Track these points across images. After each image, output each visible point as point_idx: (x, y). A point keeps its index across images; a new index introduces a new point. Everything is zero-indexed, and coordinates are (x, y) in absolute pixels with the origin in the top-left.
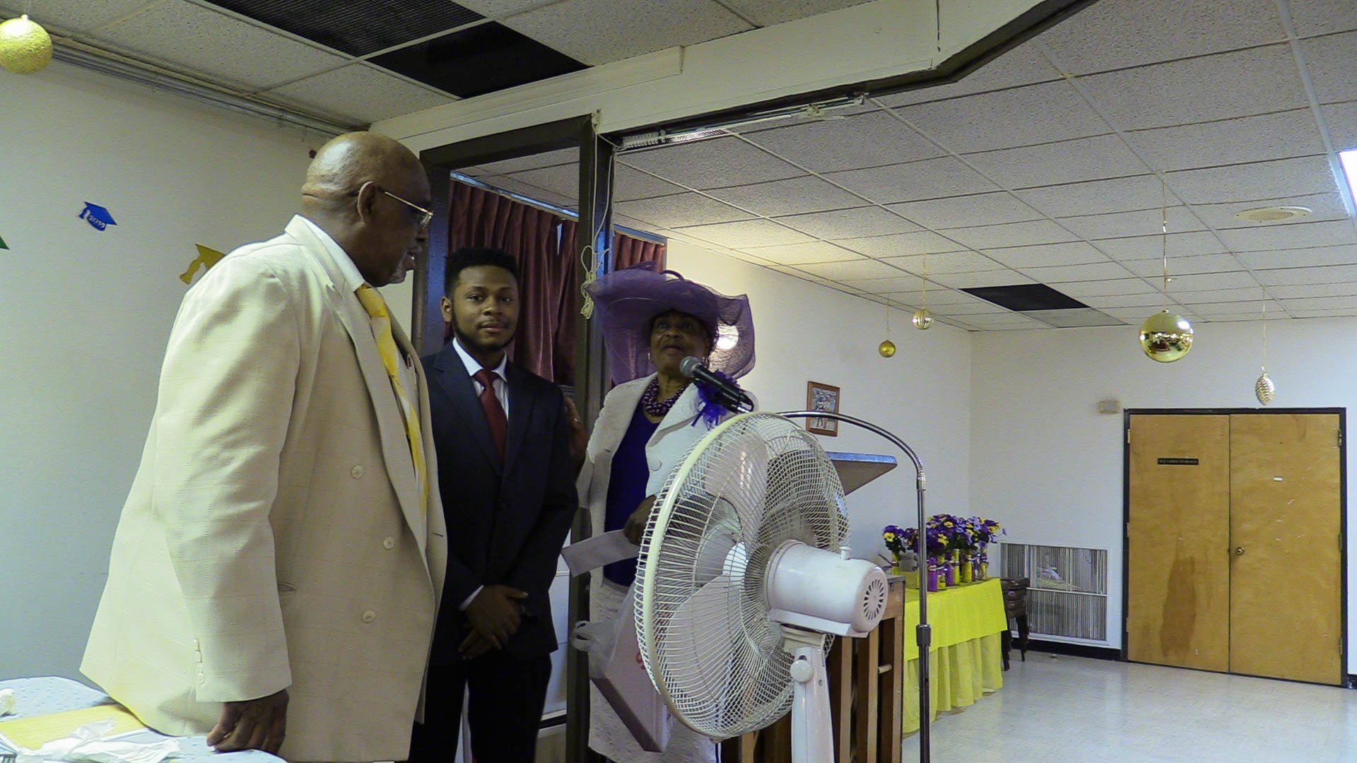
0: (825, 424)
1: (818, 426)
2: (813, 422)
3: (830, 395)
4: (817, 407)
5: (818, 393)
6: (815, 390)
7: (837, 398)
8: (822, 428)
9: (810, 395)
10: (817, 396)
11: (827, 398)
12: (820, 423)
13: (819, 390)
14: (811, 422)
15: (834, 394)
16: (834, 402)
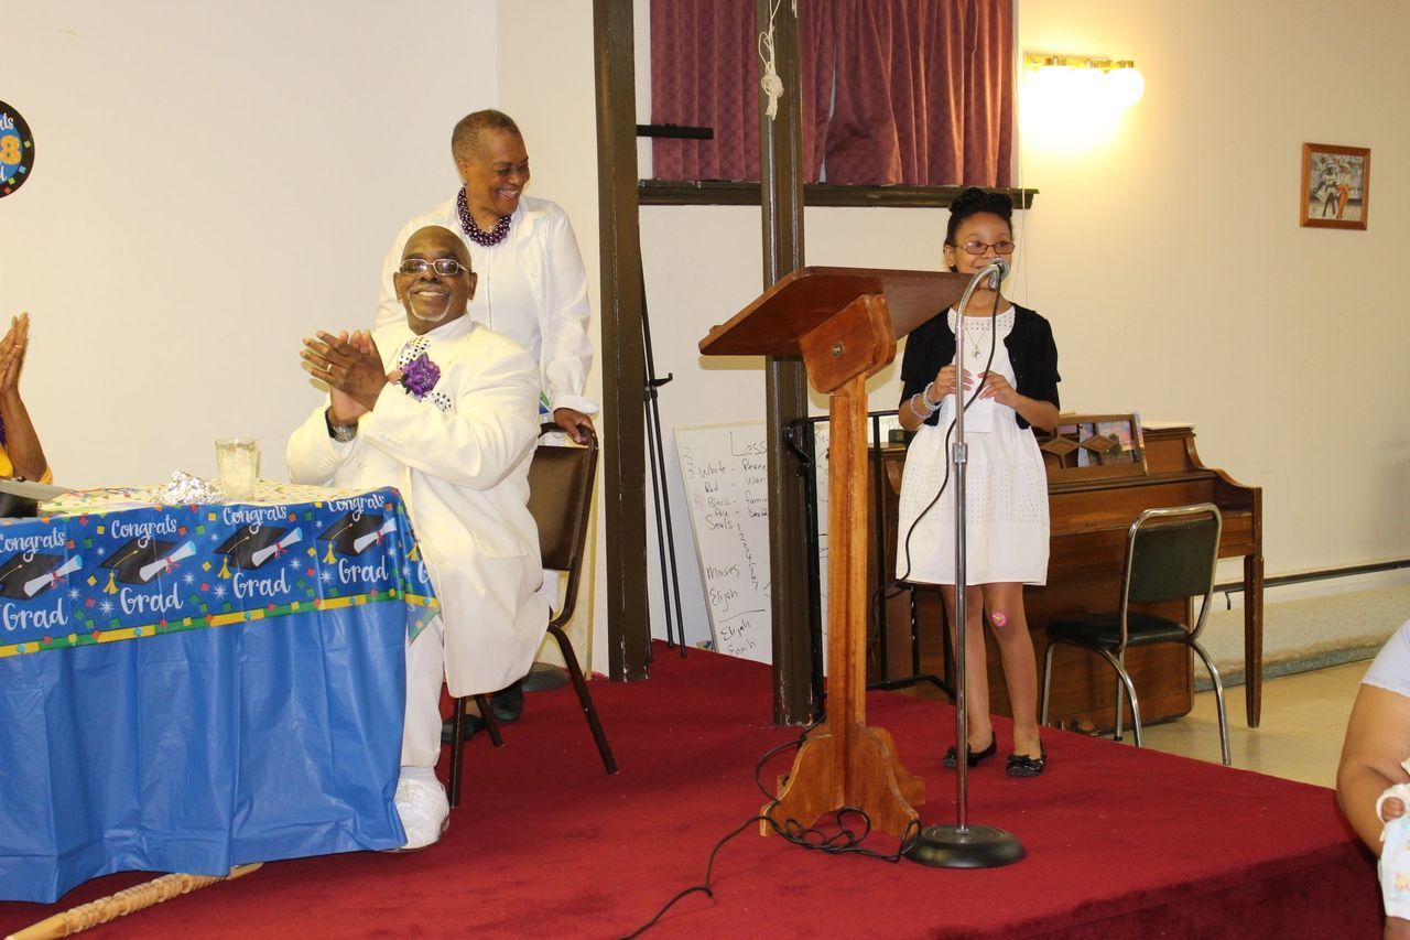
0: (1341, 212)
1: (1324, 215)
2: (1315, 210)
3: (1349, 163)
4: (1322, 184)
5: (1323, 161)
6: (1316, 156)
7: (1366, 166)
8: (1334, 217)
9: (1308, 166)
10: (1321, 165)
11: (1342, 167)
12: (1329, 210)
13: (1326, 155)
14: (1311, 208)
15: (1360, 159)
16: (1360, 172)
